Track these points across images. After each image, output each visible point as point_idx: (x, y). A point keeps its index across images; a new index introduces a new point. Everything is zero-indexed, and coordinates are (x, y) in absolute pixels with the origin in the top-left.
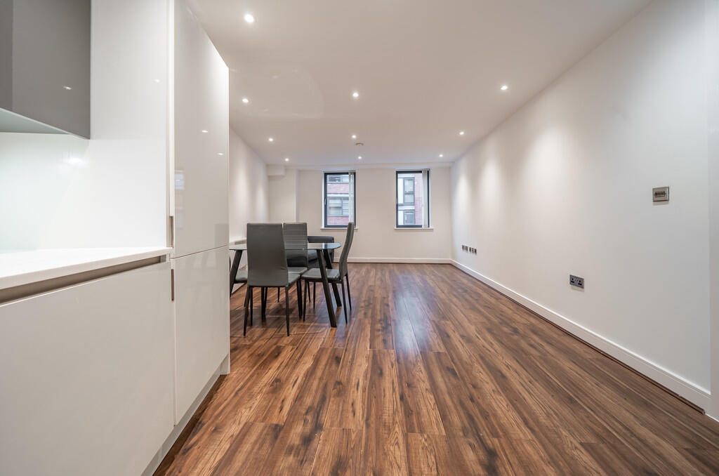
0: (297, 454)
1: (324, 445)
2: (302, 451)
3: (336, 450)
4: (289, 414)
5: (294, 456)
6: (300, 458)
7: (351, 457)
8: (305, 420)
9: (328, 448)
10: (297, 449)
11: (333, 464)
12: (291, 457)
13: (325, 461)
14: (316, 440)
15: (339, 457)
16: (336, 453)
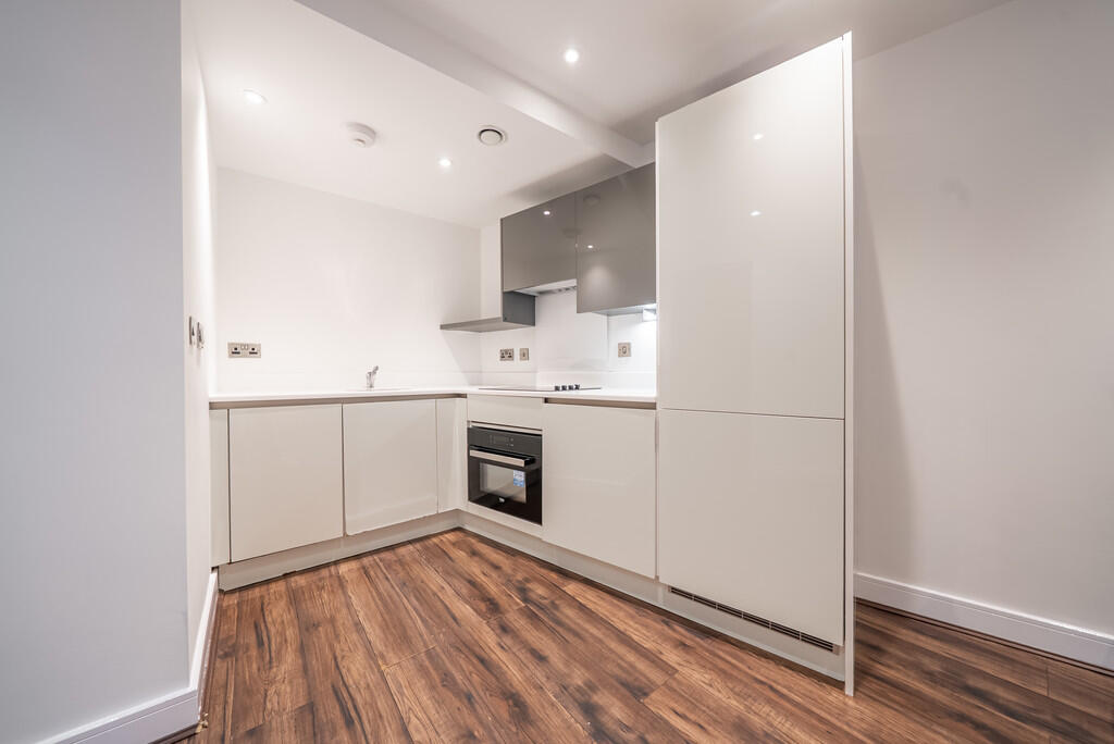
0: (579, 689)
1: (564, 720)
2: (578, 695)
3: (543, 727)
4: (662, 718)
5: (579, 686)
6: (571, 689)
7: (517, 733)
8: (628, 729)
9: (556, 721)
10: (586, 693)
11: (530, 710)
12: (580, 683)
13: (543, 707)
14: (580, 718)
15: (531, 723)
16: (539, 724)
